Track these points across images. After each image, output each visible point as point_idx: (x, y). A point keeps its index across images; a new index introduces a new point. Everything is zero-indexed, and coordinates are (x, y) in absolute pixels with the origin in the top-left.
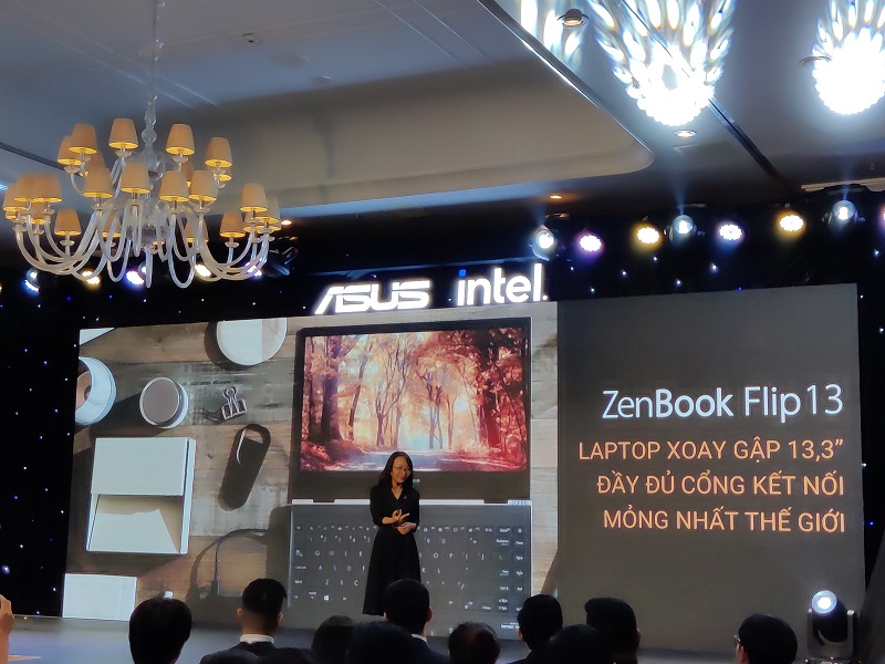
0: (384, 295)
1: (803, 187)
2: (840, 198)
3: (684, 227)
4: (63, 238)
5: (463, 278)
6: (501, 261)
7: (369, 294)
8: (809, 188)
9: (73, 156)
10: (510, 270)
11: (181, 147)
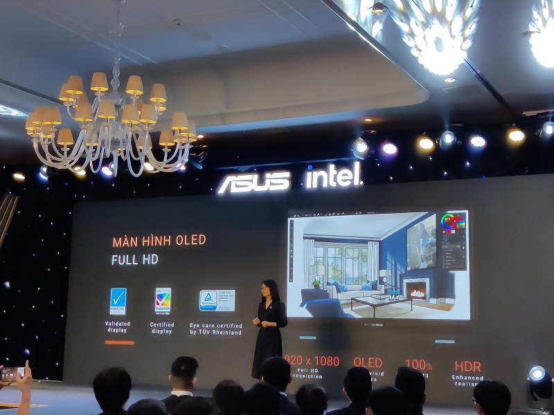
0: (261, 181)
1: (524, 113)
2: (547, 120)
3: (448, 138)
4: (63, 146)
5: (310, 171)
6: (334, 160)
7: (251, 181)
8: (528, 114)
9: (68, 96)
10: (340, 165)
11: (135, 89)
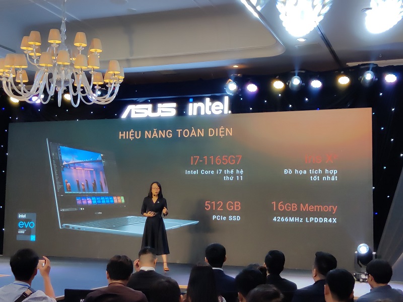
0: (154, 110)
1: (347, 64)
2: (368, 69)
3: (296, 81)
4: (20, 83)
6: (210, 95)
7: (147, 109)
8: (350, 64)
10: (213, 99)
